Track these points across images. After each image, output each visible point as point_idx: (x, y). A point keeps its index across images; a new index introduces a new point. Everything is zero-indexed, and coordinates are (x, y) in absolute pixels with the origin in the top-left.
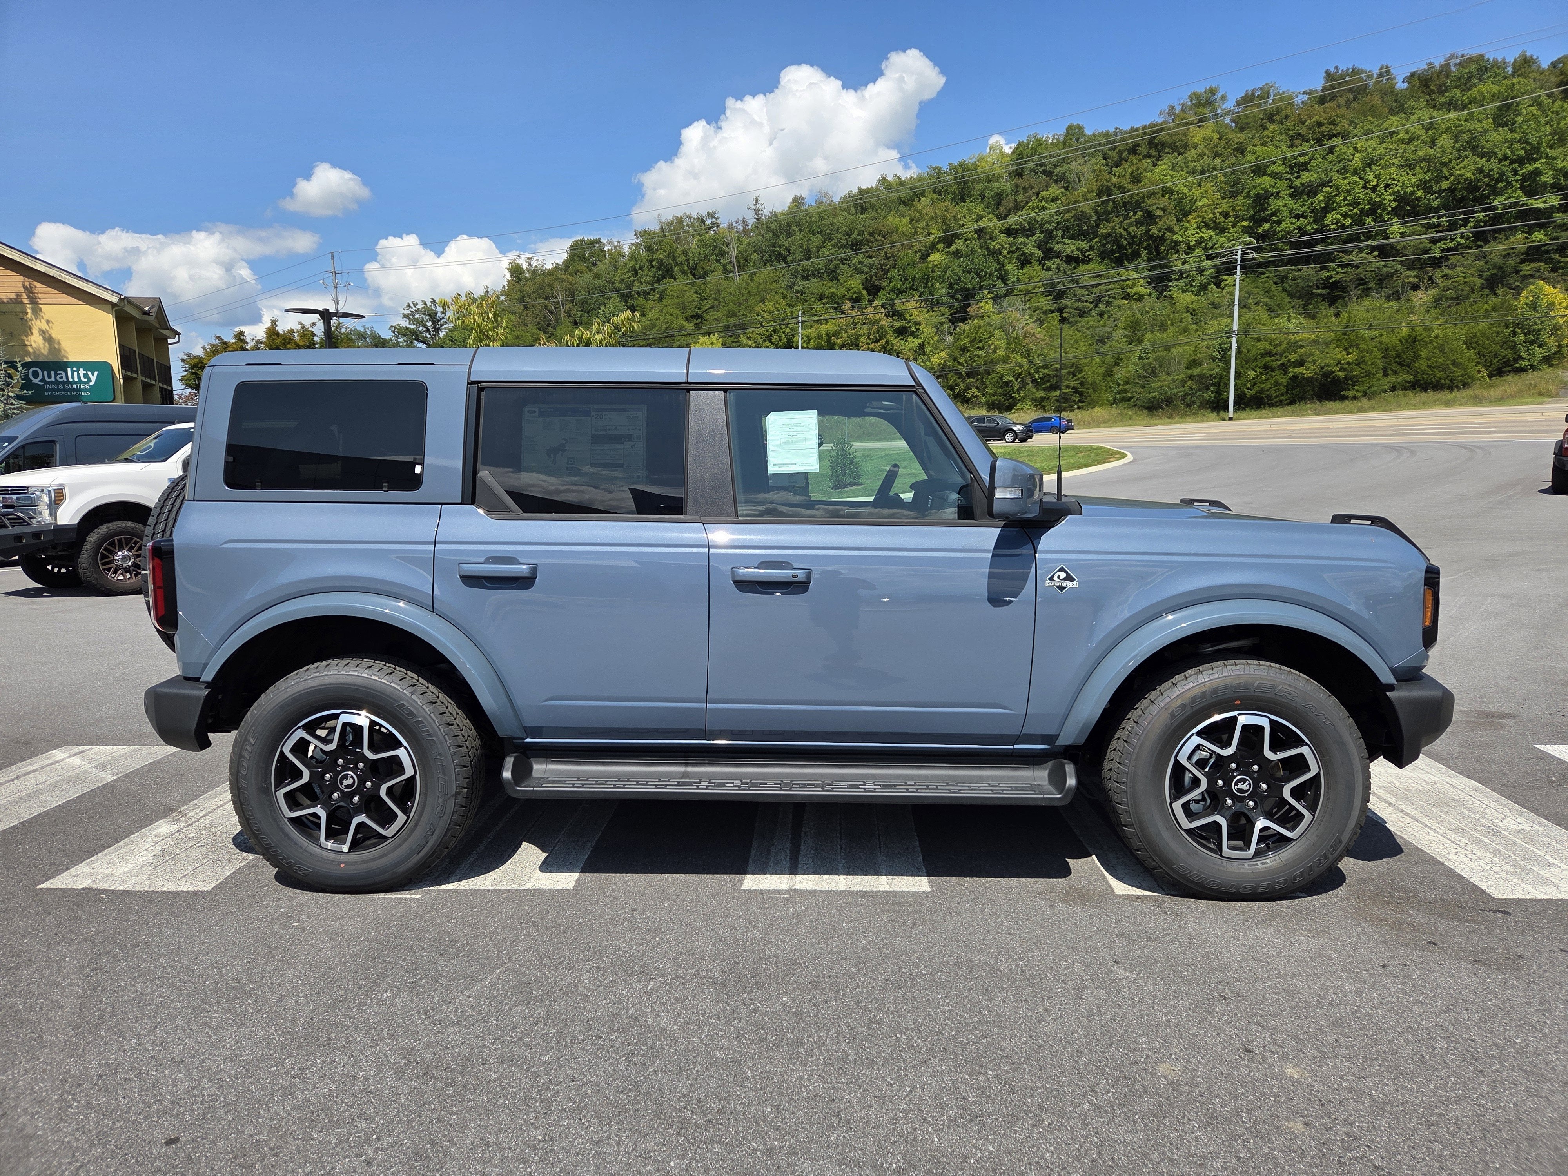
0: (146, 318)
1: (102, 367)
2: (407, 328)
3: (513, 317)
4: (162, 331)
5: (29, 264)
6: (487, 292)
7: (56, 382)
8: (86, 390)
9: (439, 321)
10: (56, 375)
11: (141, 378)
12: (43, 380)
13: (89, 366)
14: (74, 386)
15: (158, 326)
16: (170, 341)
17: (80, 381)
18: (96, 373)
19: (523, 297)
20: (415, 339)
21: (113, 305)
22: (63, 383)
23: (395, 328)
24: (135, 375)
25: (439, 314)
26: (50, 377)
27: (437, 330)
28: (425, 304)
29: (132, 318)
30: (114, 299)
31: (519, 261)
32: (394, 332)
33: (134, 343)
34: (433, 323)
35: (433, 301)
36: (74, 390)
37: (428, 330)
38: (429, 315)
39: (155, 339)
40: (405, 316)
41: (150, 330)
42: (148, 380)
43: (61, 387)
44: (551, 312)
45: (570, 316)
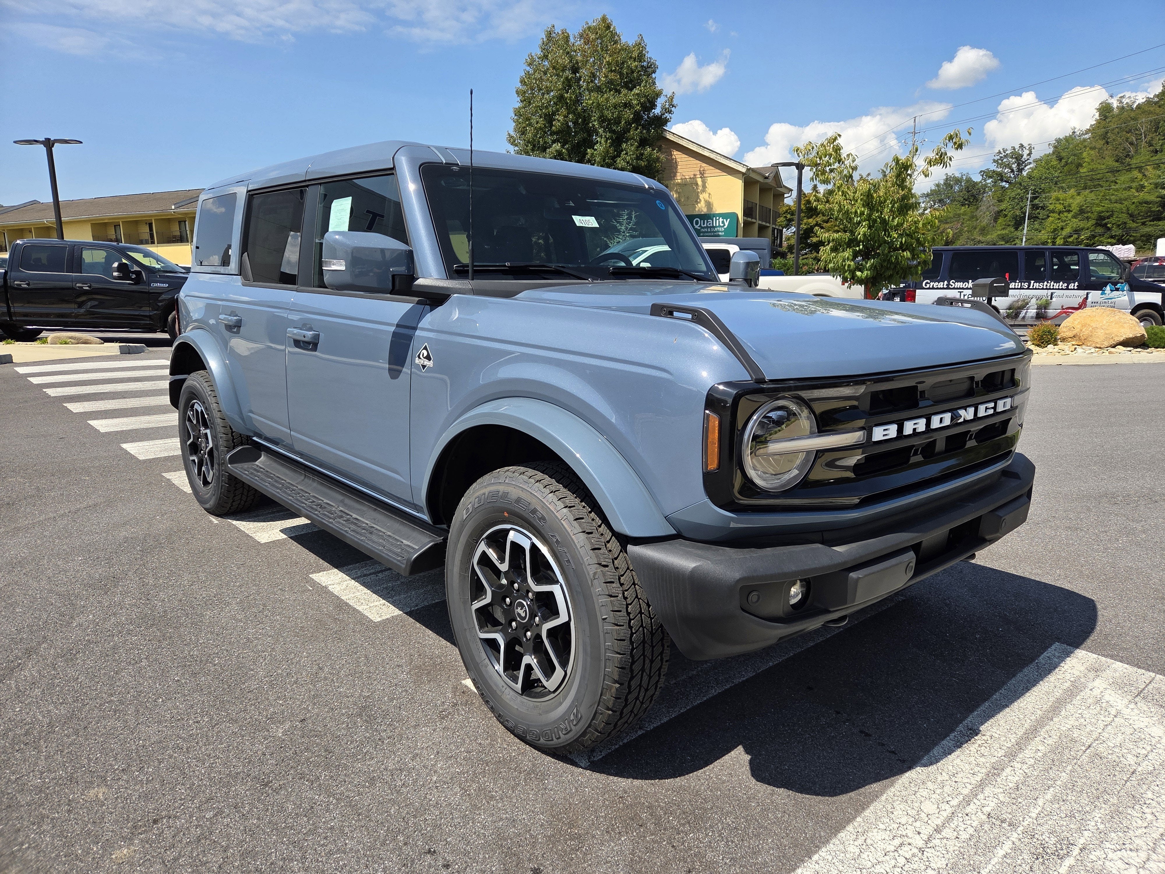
0: (767, 181)
1: (732, 216)
2: (994, 171)
3: (1092, 152)
4: (779, 189)
5: (701, 152)
6: (1074, 132)
7: (707, 227)
8: (722, 232)
9: (1023, 162)
10: (707, 222)
11: (758, 222)
12: (700, 226)
13: (725, 216)
14: (716, 229)
15: (775, 186)
16: (786, 196)
17: (719, 226)
18: (728, 220)
19: (1107, 133)
20: (999, 180)
21: (743, 174)
22: (710, 227)
23: (984, 172)
24: (754, 220)
25: (1025, 157)
26: (704, 224)
27: (1020, 170)
28: (1014, 149)
29: (757, 182)
30: (744, 170)
31: (1110, 101)
32: (982, 176)
33: (756, 198)
34: (1018, 165)
35: (1022, 146)
36: (716, 232)
37: (1012, 171)
38: (1016, 158)
39: (774, 196)
40: (994, 161)
41: (771, 189)
42: (764, 223)
43: (709, 230)
44: (1131, 144)
45: (1151, 145)
